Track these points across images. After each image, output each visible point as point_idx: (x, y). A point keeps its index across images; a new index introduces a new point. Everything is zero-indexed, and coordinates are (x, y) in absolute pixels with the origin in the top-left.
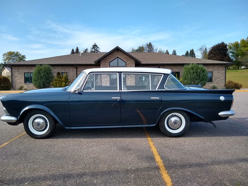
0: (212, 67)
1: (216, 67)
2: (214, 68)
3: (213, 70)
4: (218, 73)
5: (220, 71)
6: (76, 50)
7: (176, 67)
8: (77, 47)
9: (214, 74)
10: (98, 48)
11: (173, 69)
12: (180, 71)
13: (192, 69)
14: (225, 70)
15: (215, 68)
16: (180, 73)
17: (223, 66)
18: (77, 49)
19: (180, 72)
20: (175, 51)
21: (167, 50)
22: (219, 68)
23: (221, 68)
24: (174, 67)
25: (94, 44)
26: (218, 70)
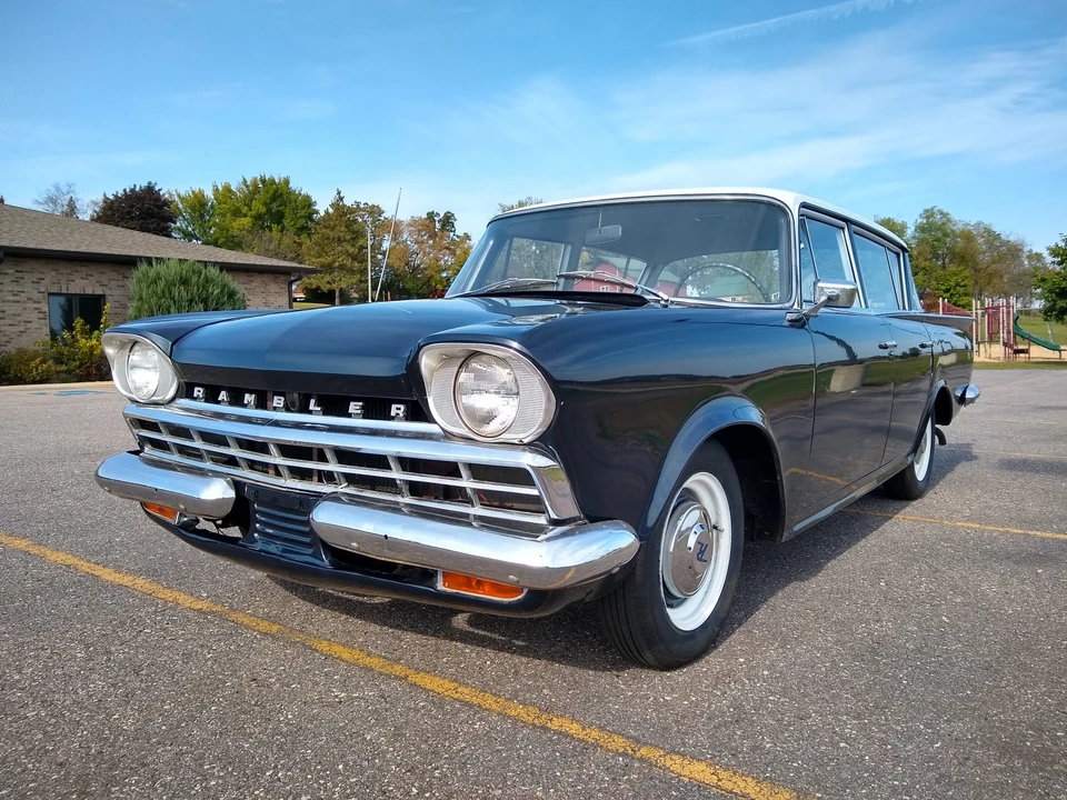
0: (242, 277)
1: (256, 283)
2: (248, 286)
7: (84, 270)
11: (71, 277)
12: (108, 292)
13: (185, 282)
14: (287, 294)
15: (253, 285)
16: (109, 298)
17: (282, 277)
19: (104, 296)
22: (268, 287)
23: (273, 287)
24: (78, 268)
26: (264, 295)
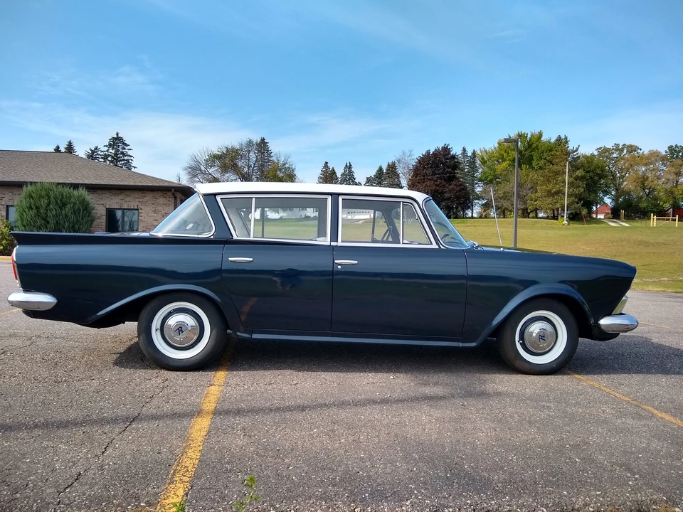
0: (137, 194)
1: (148, 197)
2: (141, 200)
3: (138, 203)
4: (155, 212)
5: (160, 208)
6: (66, 148)
8: (70, 143)
9: (141, 215)
10: (127, 145)
14: (173, 204)
15: (145, 199)
18: (70, 149)
20: (350, 165)
21: (327, 163)
22: (158, 201)
23: (162, 200)
25: (115, 136)
26: (154, 206)
